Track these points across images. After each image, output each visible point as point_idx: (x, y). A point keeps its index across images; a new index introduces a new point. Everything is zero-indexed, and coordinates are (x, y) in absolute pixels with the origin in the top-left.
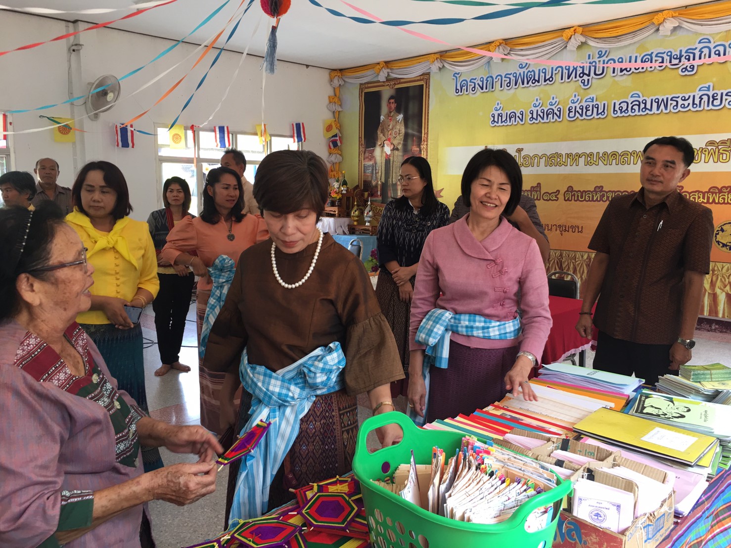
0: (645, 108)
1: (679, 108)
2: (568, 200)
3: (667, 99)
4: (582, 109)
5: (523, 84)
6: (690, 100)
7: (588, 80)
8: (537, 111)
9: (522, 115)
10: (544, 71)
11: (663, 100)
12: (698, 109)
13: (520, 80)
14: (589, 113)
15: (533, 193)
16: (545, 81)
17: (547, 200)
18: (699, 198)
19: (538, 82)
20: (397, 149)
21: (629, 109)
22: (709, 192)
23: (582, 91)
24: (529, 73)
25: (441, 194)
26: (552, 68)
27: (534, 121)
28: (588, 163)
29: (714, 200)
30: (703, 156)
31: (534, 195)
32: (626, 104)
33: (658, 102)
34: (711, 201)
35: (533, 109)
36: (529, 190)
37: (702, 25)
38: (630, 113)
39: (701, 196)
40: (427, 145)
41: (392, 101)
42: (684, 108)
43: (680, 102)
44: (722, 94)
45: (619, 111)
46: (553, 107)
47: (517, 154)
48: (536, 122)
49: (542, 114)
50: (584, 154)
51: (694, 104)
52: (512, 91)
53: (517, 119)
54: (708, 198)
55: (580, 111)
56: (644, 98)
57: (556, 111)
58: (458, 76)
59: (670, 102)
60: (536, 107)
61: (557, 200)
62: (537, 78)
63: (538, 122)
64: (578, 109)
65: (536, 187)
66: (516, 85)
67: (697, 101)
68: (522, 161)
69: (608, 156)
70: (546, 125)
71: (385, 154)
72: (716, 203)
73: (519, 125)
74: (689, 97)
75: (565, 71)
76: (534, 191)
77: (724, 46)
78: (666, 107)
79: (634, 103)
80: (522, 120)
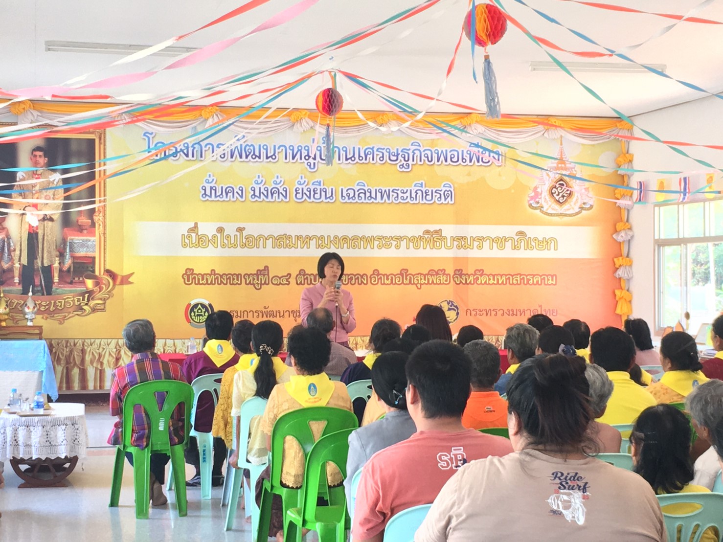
0: (370, 196)
1: (400, 200)
2: (301, 283)
3: (389, 190)
4: (310, 191)
5: (241, 157)
6: (408, 194)
7: (314, 163)
8: (260, 188)
9: (242, 191)
10: (265, 147)
11: (385, 191)
12: (414, 202)
13: (236, 153)
14: (317, 196)
15: (260, 277)
16: (267, 158)
17: (276, 284)
18: (421, 279)
19: (259, 157)
20: (51, 219)
21: (356, 196)
22: (428, 274)
23: (308, 174)
24: (248, 148)
25: (130, 280)
26: (275, 146)
27: (256, 198)
28: (319, 246)
29: (433, 281)
30: (422, 243)
31: (261, 279)
32: (353, 191)
33: (381, 193)
34: (430, 282)
35: (255, 186)
36: (255, 274)
37: (418, 132)
38: (357, 200)
39: (423, 278)
40: (104, 216)
41: (38, 153)
42: (403, 199)
43: (400, 195)
44: (432, 191)
45: (347, 198)
46: (278, 186)
47: (238, 234)
48: (259, 200)
49: (265, 193)
50: (315, 236)
51: (411, 197)
52: (227, 164)
53: (236, 194)
54: (428, 279)
55: (308, 193)
56: (369, 188)
57: (281, 190)
58: (151, 136)
59: (391, 193)
60: (257, 184)
61: (288, 284)
62: (257, 154)
63: (261, 200)
64: (305, 191)
65: (263, 270)
66: (232, 157)
67: (414, 195)
68: (244, 241)
69: (339, 240)
70: (271, 204)
71: (27, 226)
72: (434, 284)
73: (237, 201)
74: (407, 190)
75: (290, 152)
76: (261, 274)
77: (431, 151)
78: (389, 197)
79: (360, 191)
80: (242, 197)
